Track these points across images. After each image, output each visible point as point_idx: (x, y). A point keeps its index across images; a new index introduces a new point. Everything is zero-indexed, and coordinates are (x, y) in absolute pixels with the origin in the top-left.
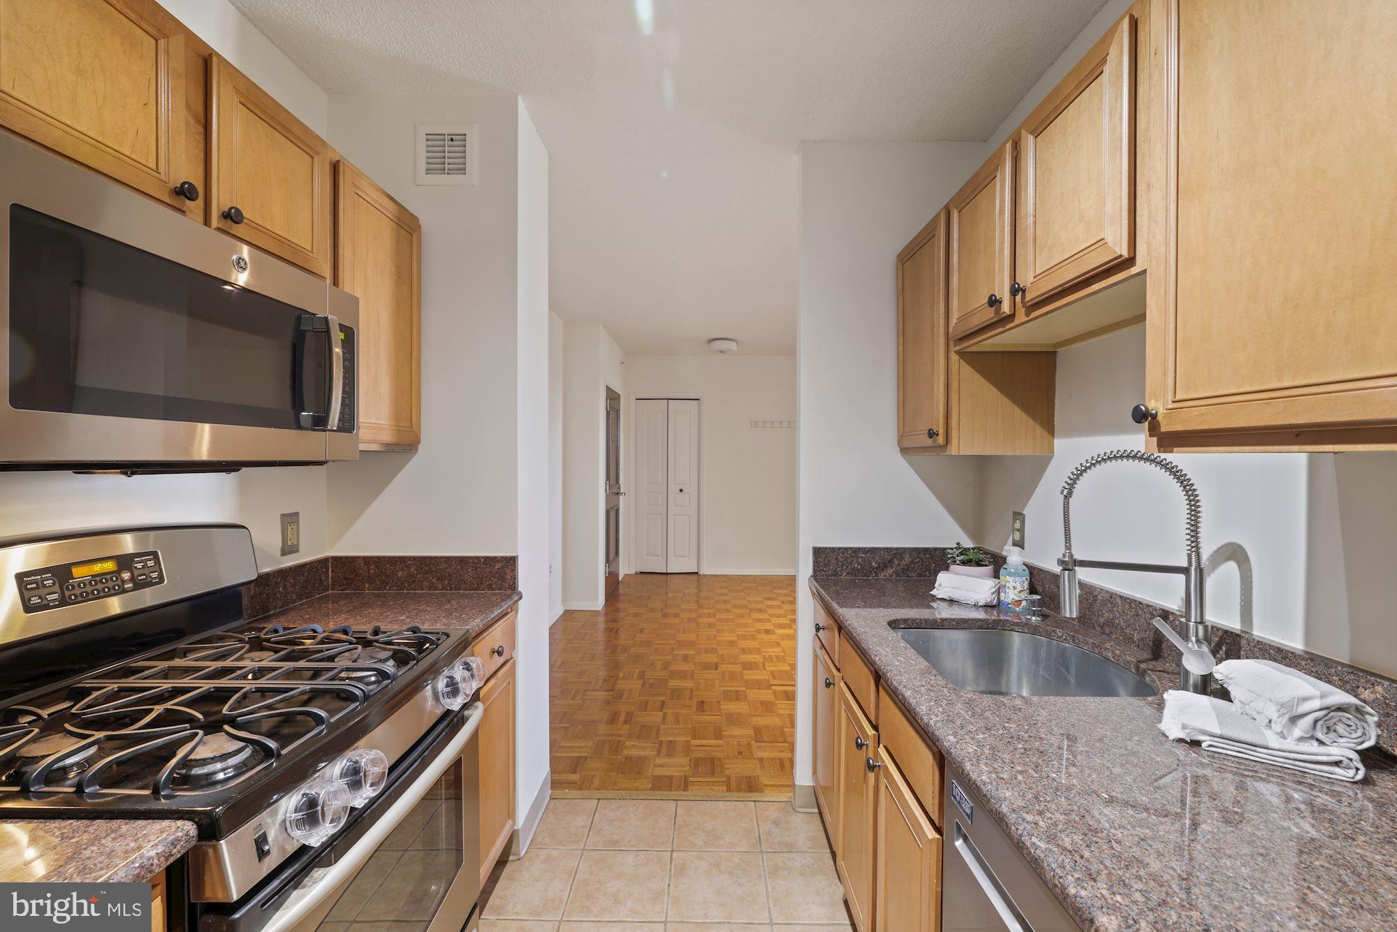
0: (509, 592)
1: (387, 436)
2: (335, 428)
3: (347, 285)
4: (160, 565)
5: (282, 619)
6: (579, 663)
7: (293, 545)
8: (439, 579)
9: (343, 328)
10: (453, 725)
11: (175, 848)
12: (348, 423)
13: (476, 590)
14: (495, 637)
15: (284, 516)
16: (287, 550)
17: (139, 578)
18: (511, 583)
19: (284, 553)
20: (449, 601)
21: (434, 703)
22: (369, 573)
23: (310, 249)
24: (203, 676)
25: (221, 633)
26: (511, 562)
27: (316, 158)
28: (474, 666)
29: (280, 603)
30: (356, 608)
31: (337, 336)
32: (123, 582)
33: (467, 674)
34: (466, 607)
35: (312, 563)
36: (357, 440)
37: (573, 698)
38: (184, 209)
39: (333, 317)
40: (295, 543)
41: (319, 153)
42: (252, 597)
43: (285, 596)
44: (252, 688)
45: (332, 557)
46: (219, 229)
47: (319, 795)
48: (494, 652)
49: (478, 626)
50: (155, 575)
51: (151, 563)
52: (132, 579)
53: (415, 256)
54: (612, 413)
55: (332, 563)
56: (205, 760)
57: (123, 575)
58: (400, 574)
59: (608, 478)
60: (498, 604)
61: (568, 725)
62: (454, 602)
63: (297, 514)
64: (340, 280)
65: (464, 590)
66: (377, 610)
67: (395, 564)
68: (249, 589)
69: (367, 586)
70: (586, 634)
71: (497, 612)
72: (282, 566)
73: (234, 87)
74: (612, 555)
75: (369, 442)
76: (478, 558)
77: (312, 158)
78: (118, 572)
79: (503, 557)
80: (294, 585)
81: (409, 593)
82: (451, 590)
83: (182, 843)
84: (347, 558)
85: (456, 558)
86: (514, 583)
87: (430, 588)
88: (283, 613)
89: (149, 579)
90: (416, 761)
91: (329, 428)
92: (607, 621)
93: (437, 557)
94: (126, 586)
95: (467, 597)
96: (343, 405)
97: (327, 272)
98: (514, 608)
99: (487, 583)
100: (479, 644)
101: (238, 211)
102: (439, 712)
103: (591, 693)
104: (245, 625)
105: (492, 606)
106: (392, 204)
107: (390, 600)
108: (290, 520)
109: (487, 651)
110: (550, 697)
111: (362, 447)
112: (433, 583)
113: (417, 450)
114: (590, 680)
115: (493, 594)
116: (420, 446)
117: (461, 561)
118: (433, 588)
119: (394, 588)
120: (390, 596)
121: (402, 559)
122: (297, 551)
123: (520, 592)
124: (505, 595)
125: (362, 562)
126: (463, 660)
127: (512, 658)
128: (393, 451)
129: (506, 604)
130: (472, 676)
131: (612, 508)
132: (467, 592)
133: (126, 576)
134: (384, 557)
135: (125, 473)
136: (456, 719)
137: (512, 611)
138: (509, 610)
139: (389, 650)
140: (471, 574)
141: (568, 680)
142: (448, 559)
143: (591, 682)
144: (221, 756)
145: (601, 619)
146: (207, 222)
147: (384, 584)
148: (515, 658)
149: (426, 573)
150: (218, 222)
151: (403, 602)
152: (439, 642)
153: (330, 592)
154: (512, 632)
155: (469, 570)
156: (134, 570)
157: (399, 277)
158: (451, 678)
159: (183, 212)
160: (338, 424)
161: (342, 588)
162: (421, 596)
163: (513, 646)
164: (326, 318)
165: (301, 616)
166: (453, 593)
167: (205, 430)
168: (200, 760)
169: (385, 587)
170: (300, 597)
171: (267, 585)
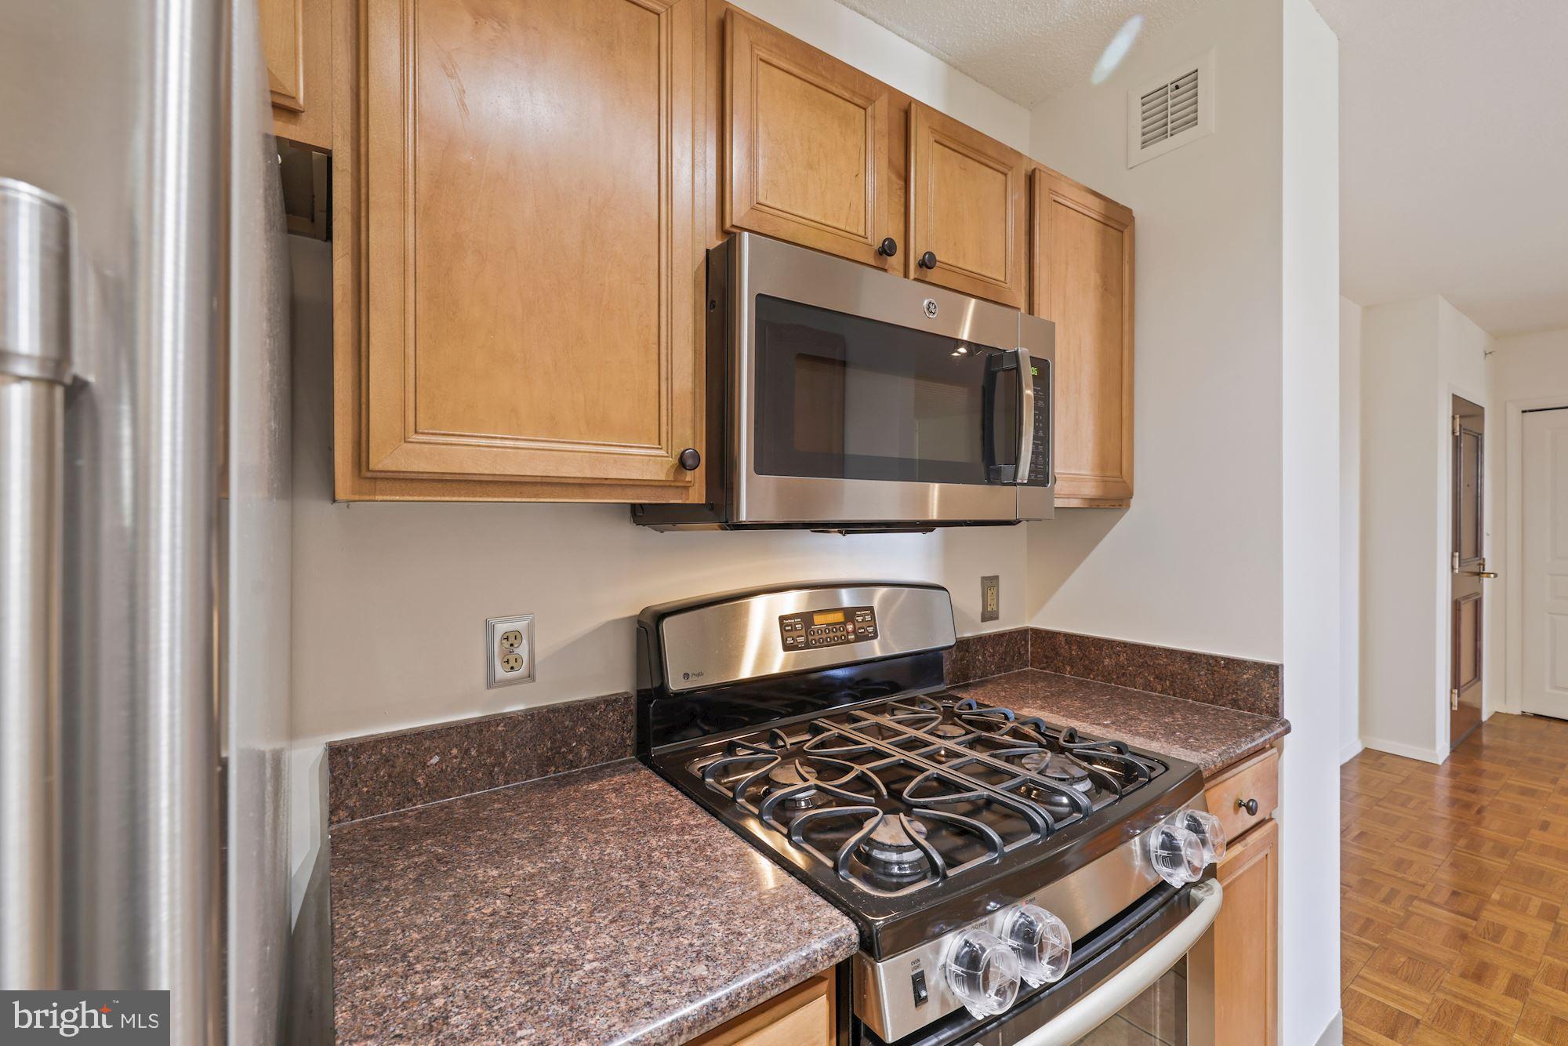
0: (1266, 717)
1: (1090, 490)
2: (1026, 481)
3: (1043, 311)
4: (875, 621)
5: (980, 691)
6: (1397, 844)
7: (992, 611)
8: (1157, 678)
9: (1035, 361)
10: (1173, 905)
11: (837, 949)
12: (1041, 476)
13: (1212, 703)
14: (1244, 781)
15: (984, 579)
16: (989, 616)
17: (860, 631)
18: (1271, 706)
19: (984, 619)
20: (1171, 712)
21: (1143, 863)
22: (1071, 655)
23: (1003, 279)
24: (898, 743)
25: (923, 697)
26: (1273, 672)
27: (1010, 174)
28: (1207, 828)
29: (979, 673)
30: (1053, 695)
31: (1028, 372)
32: (848, 633)
33: (1194, 837)
34: (1196, 727)
35: (1011, 633)
36: (1052, 495)
37: (1386, 901)
38: (886, 268)
39: (1024, 349)
40: (995, 609)
41: (1012, 168)
42: (954, 662)
43: (985, 666)
44: (934, 774)
45: (1032, 629)
46: (916, 279)
47: (983, 950)
48: (1240, 805)
49: (1214, 763)
50: (871, 629)
51: (868, 618)
52: (854, 631)
53: (1126, 258)
54: (1466, 442)
55: (1032, 636)
56: (883, 844)
57: (848, 627)
58: (1107, 662)
59: (1457, 546)
60: (1248, 735)
61: (1377, 945)
62: (1178, 716)
63: (997, 578)
64: (1036, 307)
65: (1193, 699)
66: (1077, 704)
67: (1101, 649)
68: (951, 653)
69: (1068, 669)
70: (1410, 798)
71: (1246, 746)
72: (982, 633)
73: (930, 127)
74: (1466, 674)
75: (1068, 497)
76: (1215, 658)
77: (1006, 175)
78: (844, 624)
79: (1256, 663)
80: (993, 655)
81: (1118, 688)
82: (1174, 695)
83: (844, 947)
84: (1047, 632)
85: (1182, 653)
86: (1276, 706)
87: (1147, 686)
88: (982, 684)
89: (866, 633)
90: (1114, 943)
91: (1019, 481)
92: (1455, 788)
93: (1154, 648)
94: (850, 637)
95: (1198, 711)
96: (1035, 453)
97: (1021, 302)
98: (1275, 744)
99: (1230, 697)
100: (1216, 788)
101: (931, 254)
102: (1151, 881)
103: (1424, 905)
104: (944, 691)
105: (1240, 734)
106: (1097, 200)
107: (1094, 693)
108: (990, 583)
109: (1229, 804)
110: (1341, 884)
111: (1058, 503)
112: (1150, 681)
113: (1128, 506)
114: (1422, 882)
115: (1240, 716)
116: (1133, 501)
117: (1189, 659)
118: (1149, 689)
119: (1100, 678)
120: (1094, 687)
121: (1111, 644)
122: (997, 618)
123: (1287, 721)
124: (1259, 721)
125: (1063, 639)
126: (1189, 811)
127: (1271, 819)
128: (1098, 507)
129: (1262, 736)
130: (1204, 842)
131: (1466, 598)
132: (1198, 703)
133: (850, 627)
134: (1088, 638)
135: (841, 532)
136: (1176, 897)
137: (1272, 747)
138: (1268, 746)
139: (1084, 768)
140: (1204, 679)
141: (1374, 867)
142: (1171, 653)
143: (1423, 886)
144: (897, 847)
145: (1442, 780)
146: (906, 275)
147: (1088, 670)
148: (1277, 820)
149: (1140, 667)
150: (915, 272)
151: (1109, 699)
152: (1154, 774)
153: (1030, 668)
154: (1273, 779)
155: (1202, 673)
156: (856, 623)
157: (1106, 290)
158: (1169, 837)
159: (886, 270)
160: (1029, 476)
161: (1042, 666)
162: (1133, 695)
163: (1274, 802)
164: (1016, 353)
165: (997, 692)
166: (1176, 701)
167: (935, 489)
168: (880, 843)
169: (1089, 674)
170: (999, 670)
171: (967, 651)
